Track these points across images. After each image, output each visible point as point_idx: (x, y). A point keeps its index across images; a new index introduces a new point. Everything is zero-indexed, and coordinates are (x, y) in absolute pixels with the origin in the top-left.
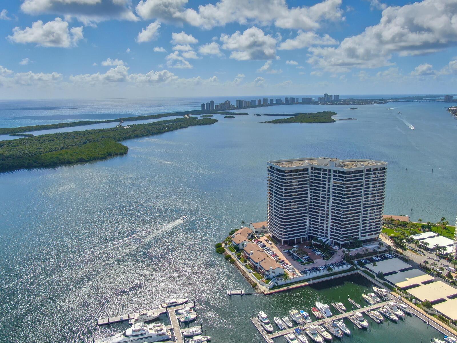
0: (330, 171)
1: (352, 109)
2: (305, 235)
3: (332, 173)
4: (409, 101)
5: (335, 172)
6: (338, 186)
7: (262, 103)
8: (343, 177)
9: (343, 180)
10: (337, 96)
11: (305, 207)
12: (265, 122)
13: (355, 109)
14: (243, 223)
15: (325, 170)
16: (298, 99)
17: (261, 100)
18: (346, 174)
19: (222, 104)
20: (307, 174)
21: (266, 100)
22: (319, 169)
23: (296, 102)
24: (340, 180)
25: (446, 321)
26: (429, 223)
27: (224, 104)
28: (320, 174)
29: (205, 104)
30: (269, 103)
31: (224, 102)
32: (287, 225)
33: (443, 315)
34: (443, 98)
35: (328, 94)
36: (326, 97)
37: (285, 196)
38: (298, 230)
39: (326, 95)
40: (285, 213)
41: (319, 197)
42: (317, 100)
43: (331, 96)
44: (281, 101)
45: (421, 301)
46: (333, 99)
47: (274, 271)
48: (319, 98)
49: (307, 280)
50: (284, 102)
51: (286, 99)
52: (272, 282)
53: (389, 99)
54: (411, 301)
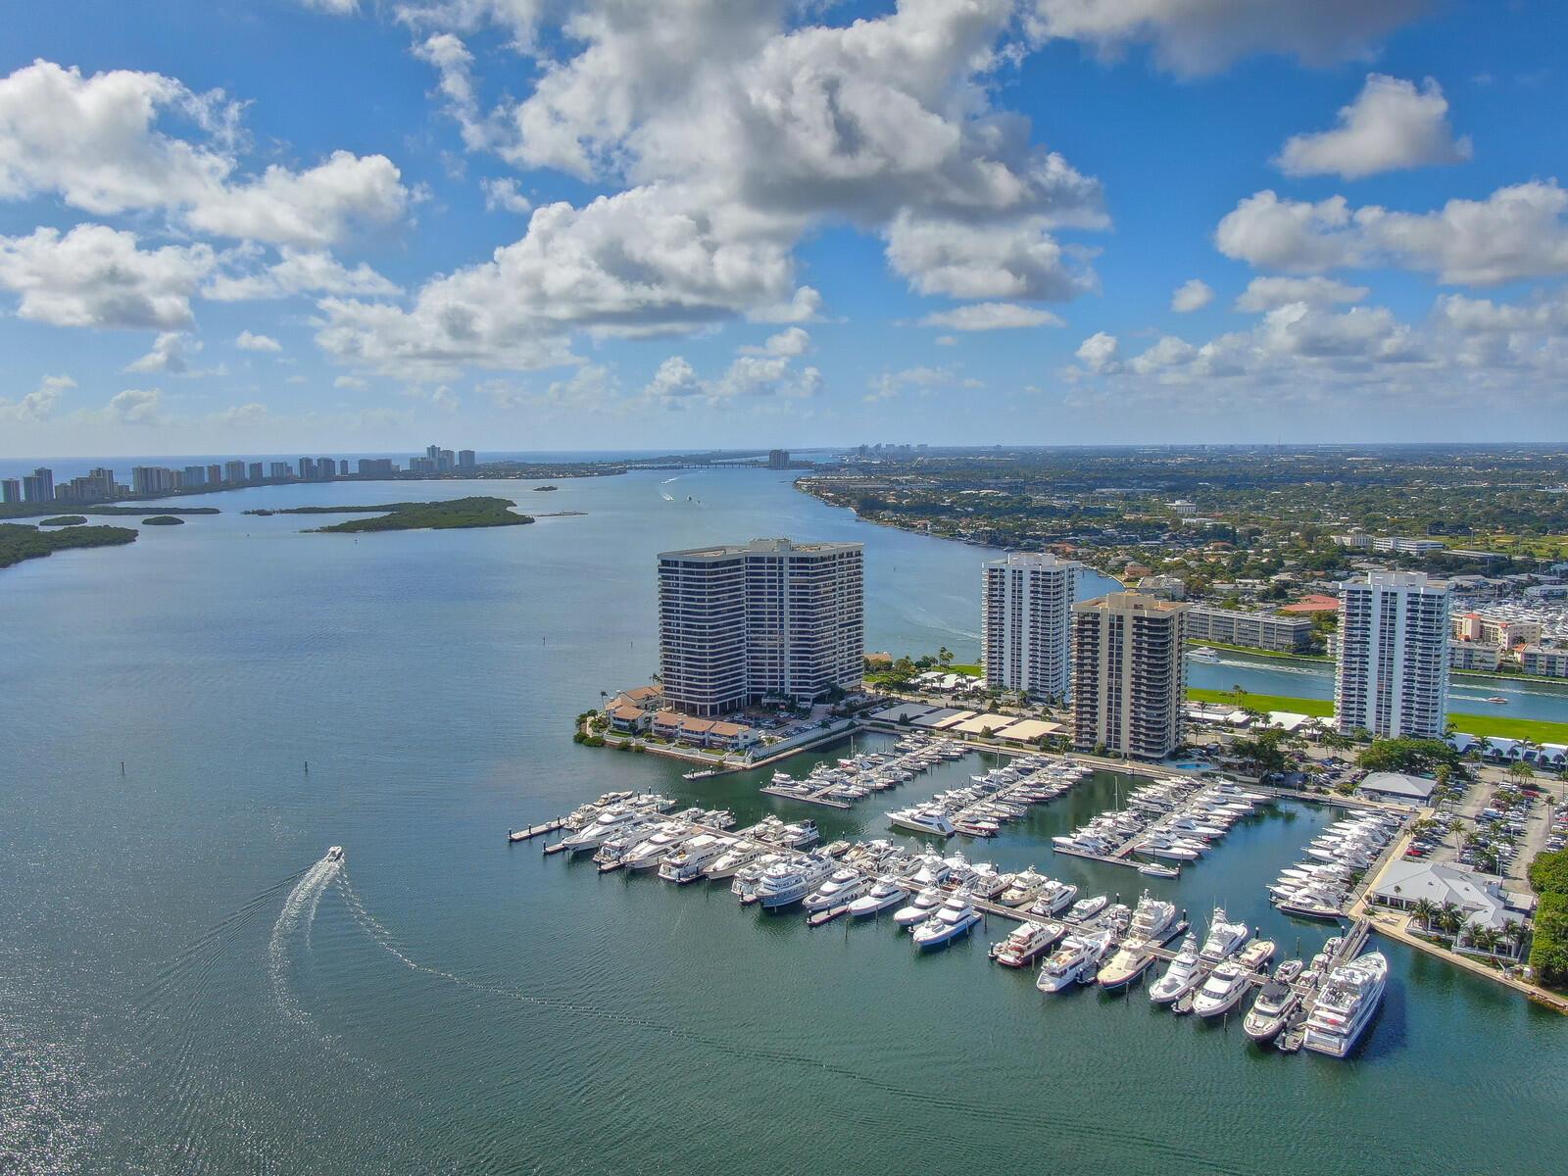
0: (781, 561)
1: (544, 489)
2: (740, 693)
3: (786, 563)
4: (679, 468)
5: (792, 560)
6: (799, 587)
7: (224, 477)
8: (807, 568)
9: (807, 574)
10: (468, 455)
11: (739, 635)
12: (317, 531)
13: (551, 488)
14: (603, 694)
15: (772, 560)
16: (344, 463)
17: (219, 467)
18: (812, 563)
19: (79, 483)
20: (738, 570)
21: (235, 466)
22: (760, 560)
23: (338, 473)
24: (802, 574)
25: (1019, 745)
26: (925, 658)
27: (89, 481)
28: (762, 568)
29: (17, 483)
30: (247, 476)
31: (86, 475)
32: (715, 673)
33: (1013, 739)
34: (767, 458)
35: (439, 448)
36: (434, 456)
37: (710, 614)
38: (732, 682)
39: (433, 450)
40: (711, 647)
41: (763, 613)
42: (405, 467)
43: (449, 453)
44: (289, 469)
45: (977, 734)
46: (457, 462)
47: (745, 734)
48: (414, 461)
49: (799, 746)
50: (296, 472)
51: (305, 462)
52: (748, 753)
53: (627, 462)
54: (963, 738)
